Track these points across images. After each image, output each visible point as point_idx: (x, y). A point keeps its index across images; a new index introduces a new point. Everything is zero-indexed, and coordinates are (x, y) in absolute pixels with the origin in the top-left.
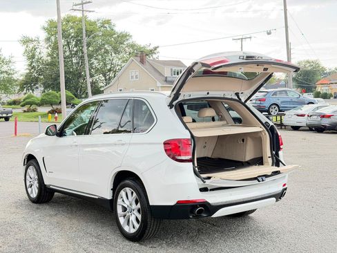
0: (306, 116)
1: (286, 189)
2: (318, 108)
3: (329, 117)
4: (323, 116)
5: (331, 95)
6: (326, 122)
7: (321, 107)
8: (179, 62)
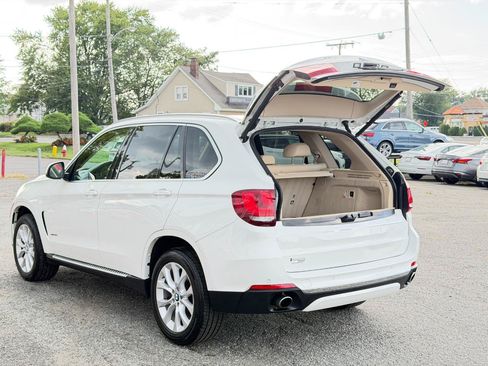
0: (432, 160)
1: (414, 270)
2: (449, 149)
3: (465, 161)
4: (457, 161)
5: (464, 131)
6: (460, 169)
7: (454, 147)
8: (247, 75)
